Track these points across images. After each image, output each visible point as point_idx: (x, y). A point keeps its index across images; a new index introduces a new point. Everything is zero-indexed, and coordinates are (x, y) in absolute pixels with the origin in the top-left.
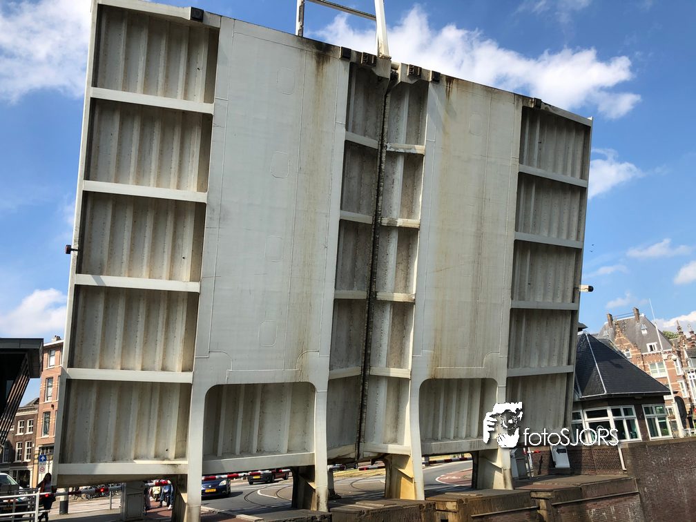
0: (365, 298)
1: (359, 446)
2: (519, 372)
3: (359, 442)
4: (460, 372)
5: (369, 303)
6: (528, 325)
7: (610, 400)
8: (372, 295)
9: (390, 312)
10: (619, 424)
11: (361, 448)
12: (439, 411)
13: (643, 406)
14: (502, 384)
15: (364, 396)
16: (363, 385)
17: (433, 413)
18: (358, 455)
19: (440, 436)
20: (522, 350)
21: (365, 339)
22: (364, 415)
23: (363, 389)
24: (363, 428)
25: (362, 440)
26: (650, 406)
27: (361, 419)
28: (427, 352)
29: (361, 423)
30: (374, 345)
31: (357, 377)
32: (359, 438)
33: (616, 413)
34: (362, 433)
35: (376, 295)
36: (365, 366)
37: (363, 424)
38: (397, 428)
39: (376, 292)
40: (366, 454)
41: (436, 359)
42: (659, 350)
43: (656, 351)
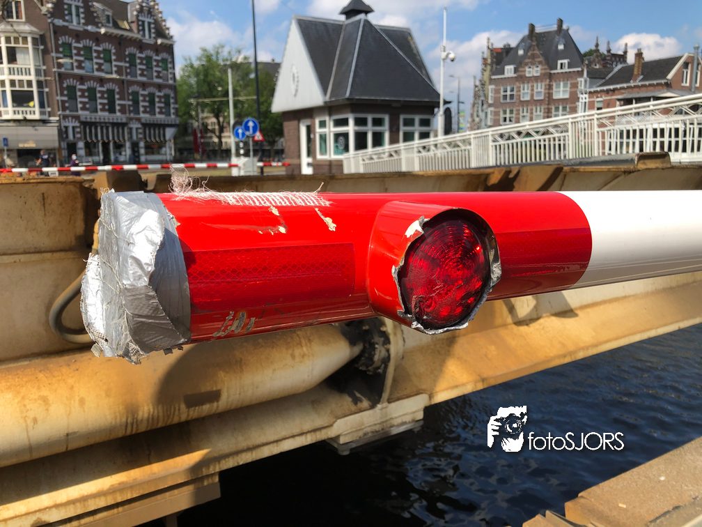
7: (355, 106)
10: (361, 136)
13: (402, 116)
26: (410, 117)
33: (360, 122)
42: (569, 68)
43: (566, 70)
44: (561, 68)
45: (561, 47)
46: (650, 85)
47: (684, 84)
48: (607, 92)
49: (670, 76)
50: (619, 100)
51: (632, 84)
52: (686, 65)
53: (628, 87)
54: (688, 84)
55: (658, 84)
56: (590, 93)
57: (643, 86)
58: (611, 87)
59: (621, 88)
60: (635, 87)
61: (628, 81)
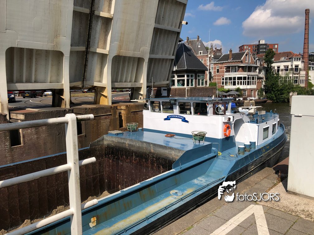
0: (89, 13)
1: (83, 82)
2: (154, 56)
3: (83, 81)
4: (130, 54)
5: (90, 16)
6: (160, 36)
7: (187, 71)
8: (92, 12)
9: (101, 22)
10: (188, 80)
11: (84, 83)
12: (119, 70)
13: (198, 74)
14: (146, 60)
15: (86, 60)
16: (86, 55)
17: (116, 71)
18: (83, 86)
19: (119, 80)
20: (156, 47)
21: (88, 34)
22: (86, 69)
23: (86, 57)
24: (85, 75)
25: (85, 80)
26: (199, 74)
27: (85, 71)
28: (116, 43)
29: (84, 72)
30: (92, 37)
31: (83, 52)
32: (84, 79)
33: (188, 76)
34: (85, 77)
35: (94, 12)
36: (87, 47)
37: (85, 73)
38: (100, 76)
39: (94, 11)
40: (87, 86)
41: (120, 47)
42: (203, 54)
43: (202, 55)
44: (200, 54)
45: (199, 46)
46: (235, 62)
47: (246, 62)
48: (221, 63)
49: (242, 59)
50: (225, 67)
51: (229, 61)
52: (246, 55)
53: (228, 62)
54: (247, 62)
55: (238, 62)
56: (214, 64)
57: (233, 62)
58: (222, 62)
59: (225, 63)
60: (230, 62)
61: (227, 60)
